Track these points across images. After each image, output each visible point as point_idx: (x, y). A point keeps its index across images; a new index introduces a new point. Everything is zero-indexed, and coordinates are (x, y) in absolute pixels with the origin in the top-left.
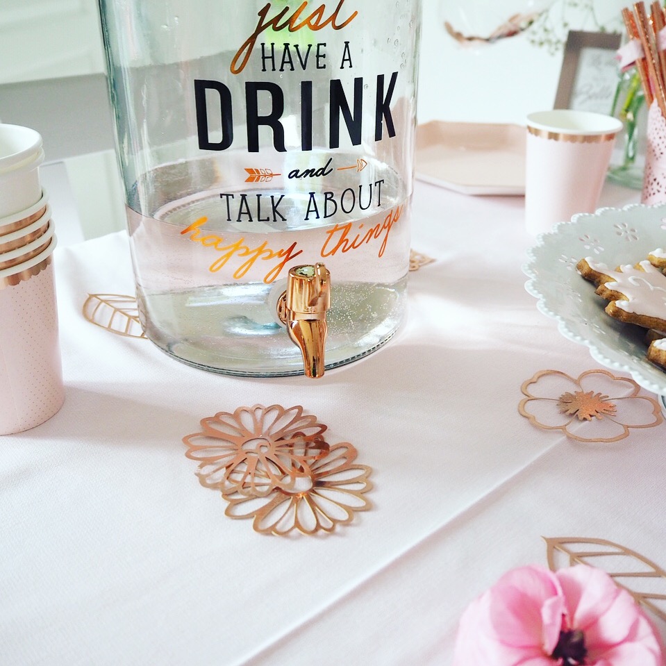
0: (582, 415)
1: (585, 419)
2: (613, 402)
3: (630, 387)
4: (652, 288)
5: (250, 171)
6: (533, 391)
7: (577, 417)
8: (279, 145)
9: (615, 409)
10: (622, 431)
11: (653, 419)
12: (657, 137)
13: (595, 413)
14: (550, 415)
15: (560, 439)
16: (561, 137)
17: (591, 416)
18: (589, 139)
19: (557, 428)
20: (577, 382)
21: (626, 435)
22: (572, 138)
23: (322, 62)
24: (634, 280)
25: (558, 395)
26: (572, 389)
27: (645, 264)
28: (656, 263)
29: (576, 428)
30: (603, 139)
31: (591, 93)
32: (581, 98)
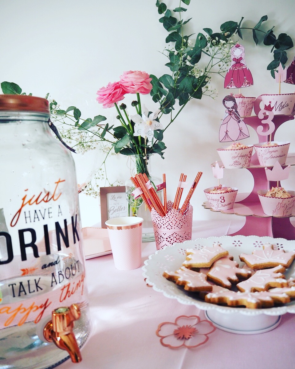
0: (187, 337)
1: (189, 338)
2: (194, 327)
3: (195, 319)
4: (193, 276)
5: (23, 270)
6: (162, 334)
7: (186, 339)
8: (36, 255)
9: (196, 329)
10: (205, 337)
11: (212, 329)
12: (157, 221)
13: (190, 334)
14: (175, 342)
15: (185, 351)
16: (123, 228)
17: (190, 336)
18: (133, 227)
19: (182, 346)
20: (175, 324)
21: (208, 338)
22: (127, 227)
23: (51, 215)
24: (186, 274)
25: (172, 332)
26: (176, 328)
27: (183, 268)
28: (187, 266)
29: (188, 343)
30: (138, 225)
31: (115, 209)
32: (111, 212)
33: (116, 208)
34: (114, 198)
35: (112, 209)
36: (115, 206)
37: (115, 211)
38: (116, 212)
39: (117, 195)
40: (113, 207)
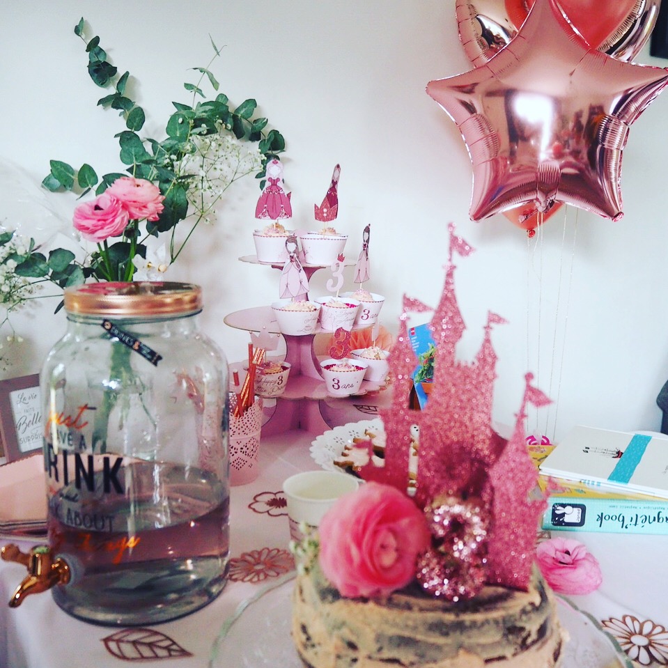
31: (27, 422)
32: (22, 428)
33: (30, 418)
34: (23, 399)
35: (22, 421)
36: (27, 414)
37: (28, 425)
38: (31, 427)
39: (27, 392)
40: (24, 418)
